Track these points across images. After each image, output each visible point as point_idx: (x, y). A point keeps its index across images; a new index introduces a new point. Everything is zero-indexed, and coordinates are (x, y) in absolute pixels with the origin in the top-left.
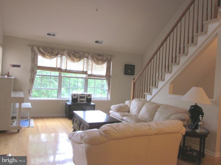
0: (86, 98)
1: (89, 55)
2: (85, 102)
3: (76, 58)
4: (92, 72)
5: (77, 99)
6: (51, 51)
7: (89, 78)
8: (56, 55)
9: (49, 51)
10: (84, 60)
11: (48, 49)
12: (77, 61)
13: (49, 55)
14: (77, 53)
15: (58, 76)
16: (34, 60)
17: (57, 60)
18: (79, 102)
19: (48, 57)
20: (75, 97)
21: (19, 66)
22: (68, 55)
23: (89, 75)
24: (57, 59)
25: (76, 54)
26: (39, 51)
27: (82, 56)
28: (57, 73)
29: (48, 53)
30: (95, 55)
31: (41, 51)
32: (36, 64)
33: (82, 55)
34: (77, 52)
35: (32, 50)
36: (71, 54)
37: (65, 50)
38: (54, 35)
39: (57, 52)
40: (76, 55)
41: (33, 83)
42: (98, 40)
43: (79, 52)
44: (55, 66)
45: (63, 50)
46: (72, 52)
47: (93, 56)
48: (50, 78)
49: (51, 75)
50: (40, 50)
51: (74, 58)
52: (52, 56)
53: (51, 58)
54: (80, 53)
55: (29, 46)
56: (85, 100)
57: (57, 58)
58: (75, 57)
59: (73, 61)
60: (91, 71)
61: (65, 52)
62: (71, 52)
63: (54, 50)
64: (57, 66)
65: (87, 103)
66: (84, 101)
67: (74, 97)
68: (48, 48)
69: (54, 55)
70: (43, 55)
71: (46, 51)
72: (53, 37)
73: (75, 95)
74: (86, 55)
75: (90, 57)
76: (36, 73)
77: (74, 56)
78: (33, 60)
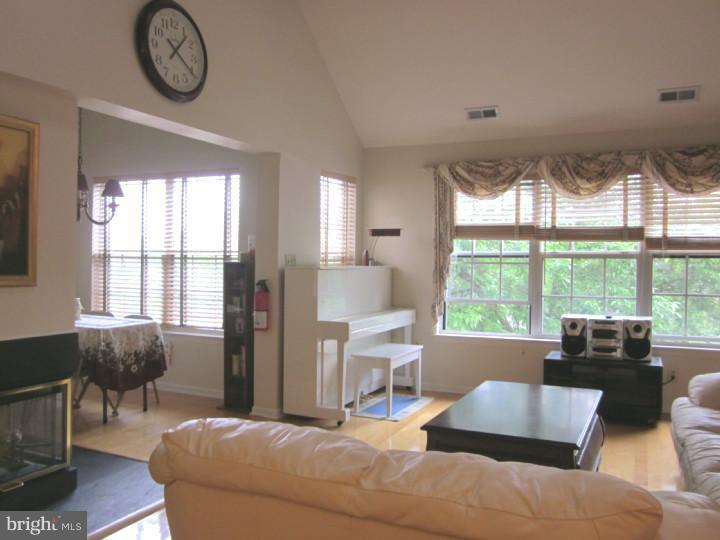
0: (620, 336)
1: (644, 158)
2: (618, 354)
3: (589, 180)
4: (665, 229)
5: (581, 339)
6: (491, 171)
7: (656, 256)
8: (511, 180)
9: (487, 171)
10: (626, 185)
11: (482, 166)
12: (592, 193)
13: (489, 184)
14: (589, 160)
15: (527, 256)
16: (445, 208)
17: (518, 200)
18: (590, 352)
19: (484, 192)
20: (577, 332)
21: (396, 232)
22: (554, 175)
23: (653, 243)
24: (518, 195)
25: (584, 164)
26: (455, 178)
27: (610, 166)
28: (523, 246)
29: (485, 177)
30: (670, 154)
31: (460, 176)
32: (448, 220)
33: (609, 163)
34: (589, 156)
35: (435, 179)
36: (564, 169)
37: (540, 157)
38: (491, 114)
39: (511, 170)
40: (587, 171)
41: (444, 281)
42: (669, 88)
43: (599, 154)
44: (511, 221)
45: (535, 159)
46: (570, 161)
47: (664, 159)
48: (501, 263)
49: (504, 252)
50: (457, 173)
51: (579, 181)
52: (497, 185)
53: (494, 194)
54: (602, 158)
55: (426, 166)
56: (621, 345)
57: (518, 190)
58: (582, 177)
59: (576, 191)
60: (661, 227)
61: (543, 165)
62: (564, 162)
63: (501, 164)
64: (517, 219)
65: (627, 357)
66: (614, 349)
67: (570, 332)
68: (480, 163)
69: (504, 182)
70: (469, 188)
71: (476, 172)
72: (491, 120)
73: (574, 324)
74: (630, 161)
75: (648, 166)
76: (451, 251)
77: (578, 172)
78: (440, 209)
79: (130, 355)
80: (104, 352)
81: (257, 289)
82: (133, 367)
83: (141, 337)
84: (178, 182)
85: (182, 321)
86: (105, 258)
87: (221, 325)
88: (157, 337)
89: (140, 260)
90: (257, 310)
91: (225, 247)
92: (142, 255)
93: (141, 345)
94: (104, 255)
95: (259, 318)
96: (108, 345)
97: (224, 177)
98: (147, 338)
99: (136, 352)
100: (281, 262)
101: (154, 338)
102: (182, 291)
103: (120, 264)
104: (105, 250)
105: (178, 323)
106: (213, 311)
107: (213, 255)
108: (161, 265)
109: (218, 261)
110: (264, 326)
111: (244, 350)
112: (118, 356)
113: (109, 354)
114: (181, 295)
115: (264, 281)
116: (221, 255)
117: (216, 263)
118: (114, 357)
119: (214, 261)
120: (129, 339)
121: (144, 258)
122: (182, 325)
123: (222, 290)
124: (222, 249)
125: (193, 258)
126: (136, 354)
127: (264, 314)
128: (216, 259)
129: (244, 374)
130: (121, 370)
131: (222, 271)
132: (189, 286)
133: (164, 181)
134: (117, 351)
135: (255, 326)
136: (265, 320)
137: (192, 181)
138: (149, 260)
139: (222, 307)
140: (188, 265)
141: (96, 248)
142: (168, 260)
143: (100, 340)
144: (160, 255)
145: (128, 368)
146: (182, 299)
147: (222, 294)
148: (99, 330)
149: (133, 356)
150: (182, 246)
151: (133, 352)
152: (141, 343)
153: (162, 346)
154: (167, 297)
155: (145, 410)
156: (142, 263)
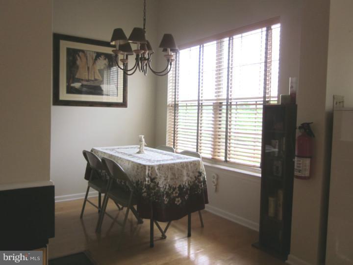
79: (174, 189)
80: (148, 187)
81: (298, 133)
82: (177, 199)
83: (185, 173)
84: (226, 40)
85: (226, 157)
86: (176, 106)
87: (259, 165)
88: (200, 174)
89: (197, 107)
90: (298, 156)
91: (265, 93)
92: (199, 103)
93: (186, 179)
94: (175, 104)
95: (302, 165)
96: (152, 180)
97: (264, 29)
98: (191, 174)
99: (180, 186)
100: (329, 104)
101: (197, 174)
102: (227, 132)
103: (185, 111)
104: (175, 101)
105: (223, 159)
106: (252, 151)
107: (253, 101)
108: (212, 111)
109: (258, 106)
110: (307, 174)
111: (281, 194)
112: (162, 190)
113: (154, 189)
114: (226, 136)
115: (308, 124)
116: (261, 101)
117: (257, 109)
118: (159, 191)
119: (254, 106)
120: (174, 174)
121: (200, 106)
122: (226, 161)
123: (261, 132)
124: (262, 95)
125: (236, 105)
126: (181, 188)
127: (307, 162)
128: (256, 104)
129: (281, 217)
130: (166, 202)
131: (261, 116)
132: (233, 129)
133: (215, 42)
134: (161, 186)
135: (296, 173)
136: (308, 168)
137: (237, 38)
138: (204, 107)
139: (260, 148)
140: (233, 111)
141: (170, 100)
142: (217, 107)
143: (145, 175)
144: (211, 103)
145: (172, 201)
146: (226, 139)
147: (261, 137)
148: (145, 166)
149: (177, 190)
150: (228, 94)
151: (178, 186)
152: (185, 178)
153: (204, 181)
154: (216, 137)
155: (189, 235)
156: (198, 109)
